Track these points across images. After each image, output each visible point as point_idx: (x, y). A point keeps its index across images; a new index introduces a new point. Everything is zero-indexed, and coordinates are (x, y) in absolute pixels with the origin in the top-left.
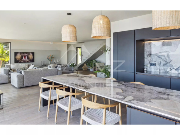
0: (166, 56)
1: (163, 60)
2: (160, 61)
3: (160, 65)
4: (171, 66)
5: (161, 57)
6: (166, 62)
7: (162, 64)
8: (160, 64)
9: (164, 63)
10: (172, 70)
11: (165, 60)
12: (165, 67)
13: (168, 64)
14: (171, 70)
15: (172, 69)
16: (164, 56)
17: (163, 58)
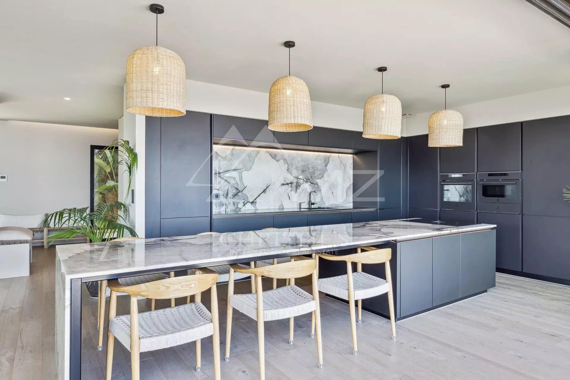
0: (236, 178)
1: (233, 186)
2: (226, 188)
3: (226, 198)
4: (246, 198)
5: (228, 180)
6: (237, 189)
7: (230, 195)
8: (227, 194)
9: (235, 191)
10: (246, 205)
11: (235, 186)
12: (236, 200)
13: (240, 194)
14: (244, 205)
15: (246, 203)
16: (234, 179)
17: (232, 182)
